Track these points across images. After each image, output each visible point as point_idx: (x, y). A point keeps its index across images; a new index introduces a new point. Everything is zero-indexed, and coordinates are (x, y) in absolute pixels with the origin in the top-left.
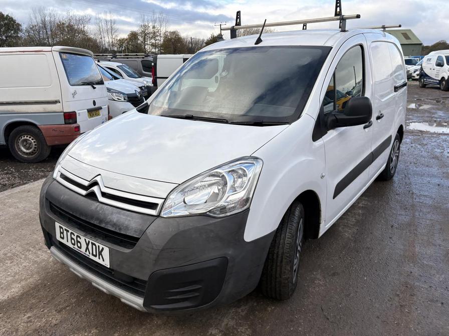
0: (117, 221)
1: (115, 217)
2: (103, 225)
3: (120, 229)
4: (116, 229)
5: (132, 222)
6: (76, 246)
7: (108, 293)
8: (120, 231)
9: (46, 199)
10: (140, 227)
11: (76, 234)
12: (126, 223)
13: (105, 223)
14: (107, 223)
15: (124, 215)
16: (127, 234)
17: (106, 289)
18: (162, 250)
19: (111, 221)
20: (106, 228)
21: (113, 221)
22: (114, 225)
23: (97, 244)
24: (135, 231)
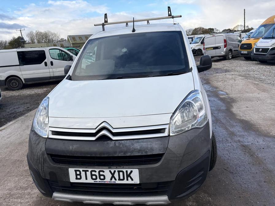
0: (141, 147)
1: (137, 146)
2: (128, 154)
3: (146, 152)
4: (142, 153)
5: (153, 145)
6: (98, 180)
7: (133, 204)
8: (146, 154)
9: (48, 154)
10: (162, 146)
11: (97, 170)
12: (149, 146)
13: (131, 152)
14: (132, 152)
15: (143, 142)
16: (154, 153)
17: (131, 201)
18: (184, 155)
19: (135, 149)
20: (132, 155)
21: (137, 149)
22: (139, 151)
23: (124, 170)
24: (160, 150)
